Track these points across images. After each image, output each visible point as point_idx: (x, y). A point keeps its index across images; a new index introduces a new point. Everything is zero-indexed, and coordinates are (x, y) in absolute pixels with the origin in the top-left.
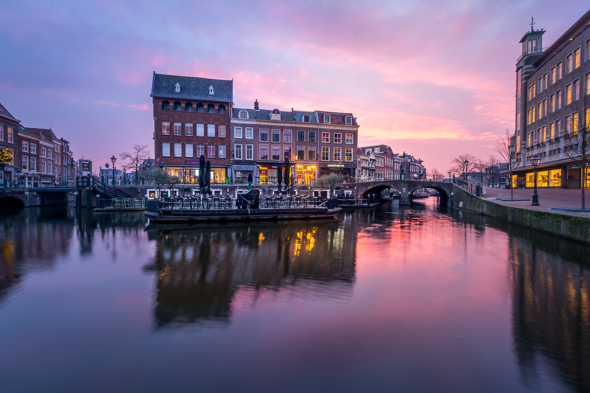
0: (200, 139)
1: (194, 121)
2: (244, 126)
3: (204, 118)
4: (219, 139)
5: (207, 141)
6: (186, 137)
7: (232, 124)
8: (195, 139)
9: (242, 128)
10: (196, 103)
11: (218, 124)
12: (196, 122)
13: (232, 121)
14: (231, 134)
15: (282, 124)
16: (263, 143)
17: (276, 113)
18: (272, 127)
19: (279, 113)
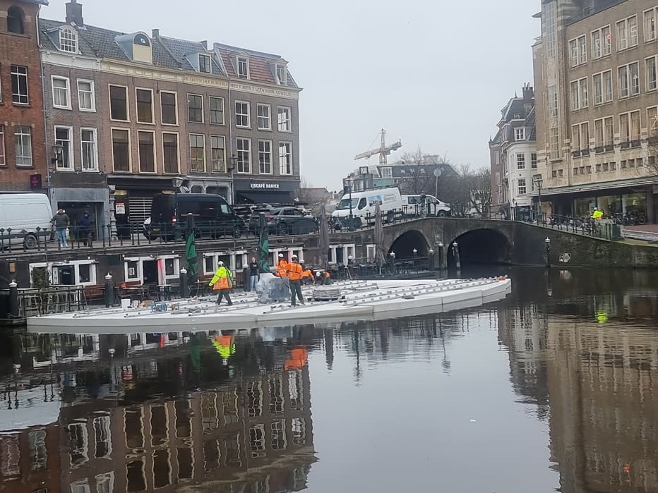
15: (156, 76)
16: (119, 125)
17: (141, 44)
18: (135, 79)
19: (147, 44)
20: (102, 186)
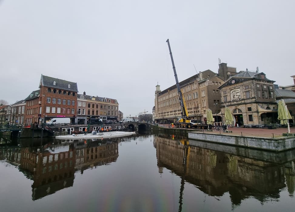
1: (62, 98)
2: (82, 102)
3: (66, 97)
4: (72, 106)
5: (67, 107)
6: (58, 105)
7: (77, 101)
8: (62, 106)
10: (63, 91)
11: (72, 100)
13: (78, 99)
14: (77, 104)
15: (95, 102)
16: (89, 108)
18: (92, 102)
19: (94, 98)
20: (85, 117)
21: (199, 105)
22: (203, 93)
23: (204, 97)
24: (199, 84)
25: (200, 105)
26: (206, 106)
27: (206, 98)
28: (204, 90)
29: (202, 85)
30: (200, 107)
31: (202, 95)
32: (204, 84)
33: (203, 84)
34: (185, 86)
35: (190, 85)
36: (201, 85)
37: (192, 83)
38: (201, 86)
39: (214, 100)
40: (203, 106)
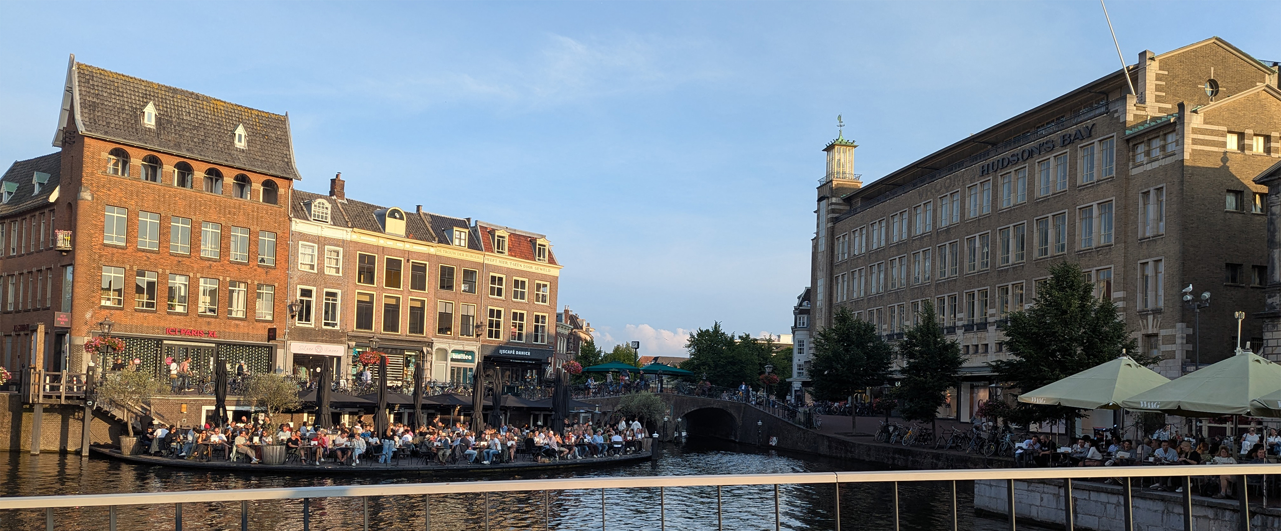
0: (210, 267)
1: (195, 214)
2: (322, 242)
3: (222, 211)
4: (259, 270)
5: (227, 271)
6: (172, 257)
7: (292, 235)
8: (195, 266)
9: (316, 245)
11: (258, 229)
12: (201, 219)
13: (295, 227)
14: (291, 258)
15: (408, 246)
16: (366, 289)
17: (395, 218)
18: (385, 249)
19: (401, 218)
20: (341, 343)
21: (1115, 295)
22: (1152, 209)
23: (1156, 238)
24: (1128, 141)
25: (1121, 294)
26: (1161, 304)
27: (1173, 248)
28: (1160, 190)
29: (1148, 154)
30: (1125, 309)
31: (1145, 224)
32: (1163, 148)
33: (1157, 143)
34: (1031, 154)
35: (1064, 145)
36: (1141, 149)
37: (1079, 136)
38: (1141, 158)
39: (1227, 265)
40: (1139, 306)
